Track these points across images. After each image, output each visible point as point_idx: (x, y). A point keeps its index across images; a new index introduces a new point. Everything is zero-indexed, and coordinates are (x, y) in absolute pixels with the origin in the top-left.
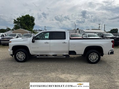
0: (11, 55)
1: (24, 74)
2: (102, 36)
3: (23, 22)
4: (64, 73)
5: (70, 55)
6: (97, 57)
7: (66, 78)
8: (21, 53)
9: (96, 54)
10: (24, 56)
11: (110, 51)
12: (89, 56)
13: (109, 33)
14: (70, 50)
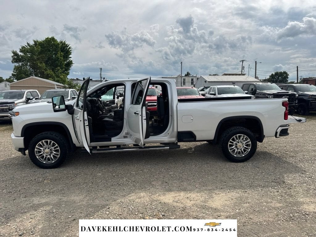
0: (20, 150)
1: (65, 199)
2: (254, 92)
3: (38, 59)
4: (170, 190)
5: (179, 144)
6: (247, 145)
7: (177, 202)
8: (47, 142)
9: (246, 136)
10: (57, 151)
11: (280, 129)
12: (229, 143)
13: (269, 84)
14: (179, 130)
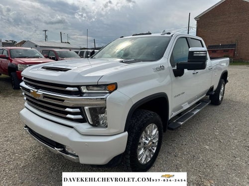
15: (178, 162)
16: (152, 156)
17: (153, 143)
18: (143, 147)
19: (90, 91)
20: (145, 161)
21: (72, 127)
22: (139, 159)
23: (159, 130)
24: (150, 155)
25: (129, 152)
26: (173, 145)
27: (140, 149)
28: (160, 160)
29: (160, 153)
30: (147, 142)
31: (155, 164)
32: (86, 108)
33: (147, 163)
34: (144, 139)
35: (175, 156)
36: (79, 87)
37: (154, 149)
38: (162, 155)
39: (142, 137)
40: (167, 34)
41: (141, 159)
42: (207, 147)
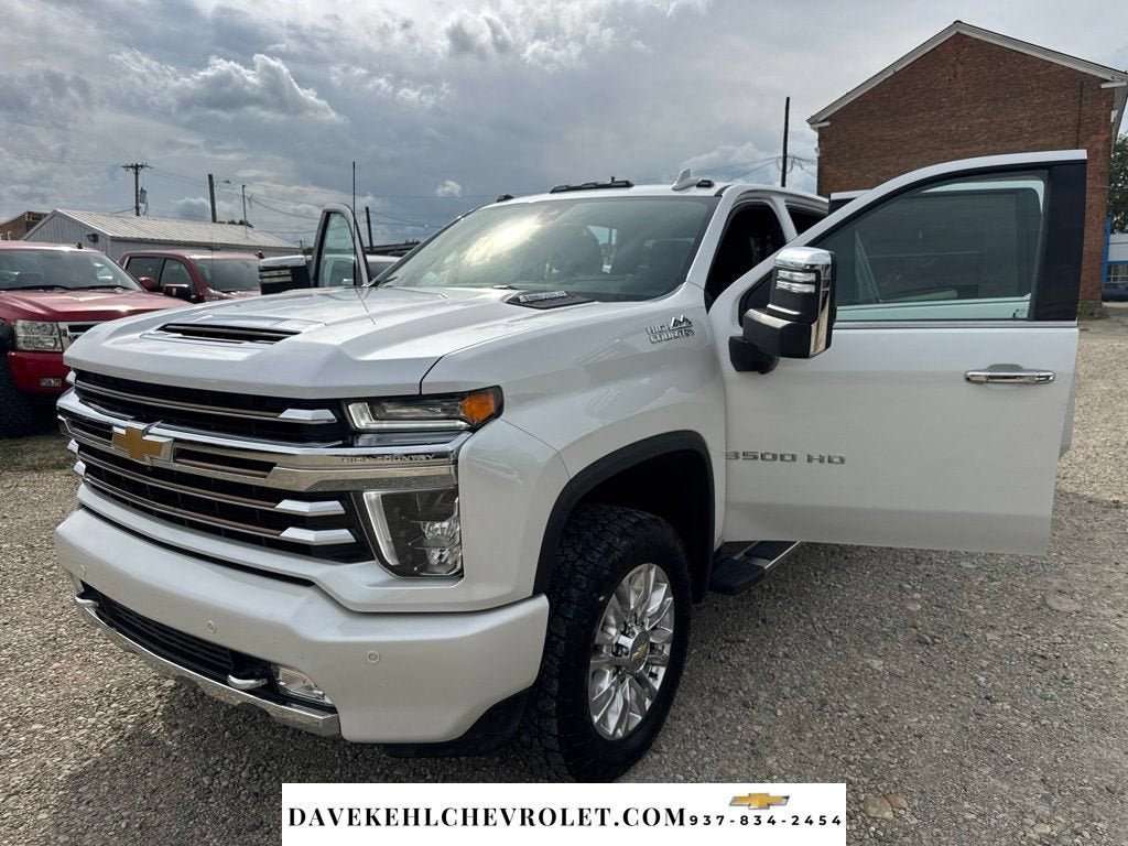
15: (757, 728)
16: (648, 703)
17: (652, 647)
18: (610, 664)
19: (385, 425)
20: (619, 725)
21: (306, 583)
22: (596, 719)
23: (674, 590)
24: (640, 701)
25: (555, 687)
26: (735, 660)
27: (599, 674)
28: (680, 724)
29: (679, 696)
30: (628, 642)
31: (661, 741)
32: (371, 496)
33: (629, 736)
34: (613, 631)
35: (745, 705)
36: (337, 405)
37: (655, 676)
38: (687, 704)
39: (606, 624)
40: (699, 186)
41: (604, 719)
42: (877, 664)
